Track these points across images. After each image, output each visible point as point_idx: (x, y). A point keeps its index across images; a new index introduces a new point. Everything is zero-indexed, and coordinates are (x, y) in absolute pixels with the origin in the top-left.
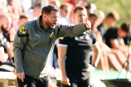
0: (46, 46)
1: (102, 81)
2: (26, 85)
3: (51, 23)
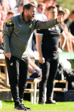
1: (68, 60)
2: (12, 63)
3: (30, 16)
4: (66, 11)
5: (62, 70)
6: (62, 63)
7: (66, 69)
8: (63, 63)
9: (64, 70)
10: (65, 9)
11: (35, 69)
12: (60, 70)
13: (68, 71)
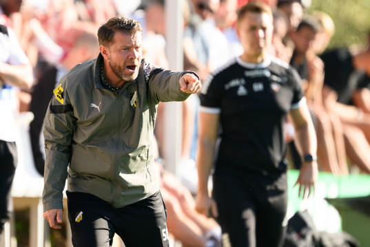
0: (124, 130)
1: (329, 201)
2: (81, 213)
4: (320, 22)
5: (309, 238)
6: (306, 211)
7: (322, 233)
8: (310, 212)
9: (317, 237)
10: (315, 13)
11: (209, 235)
12: (303, 237)
13: (331, 240)
